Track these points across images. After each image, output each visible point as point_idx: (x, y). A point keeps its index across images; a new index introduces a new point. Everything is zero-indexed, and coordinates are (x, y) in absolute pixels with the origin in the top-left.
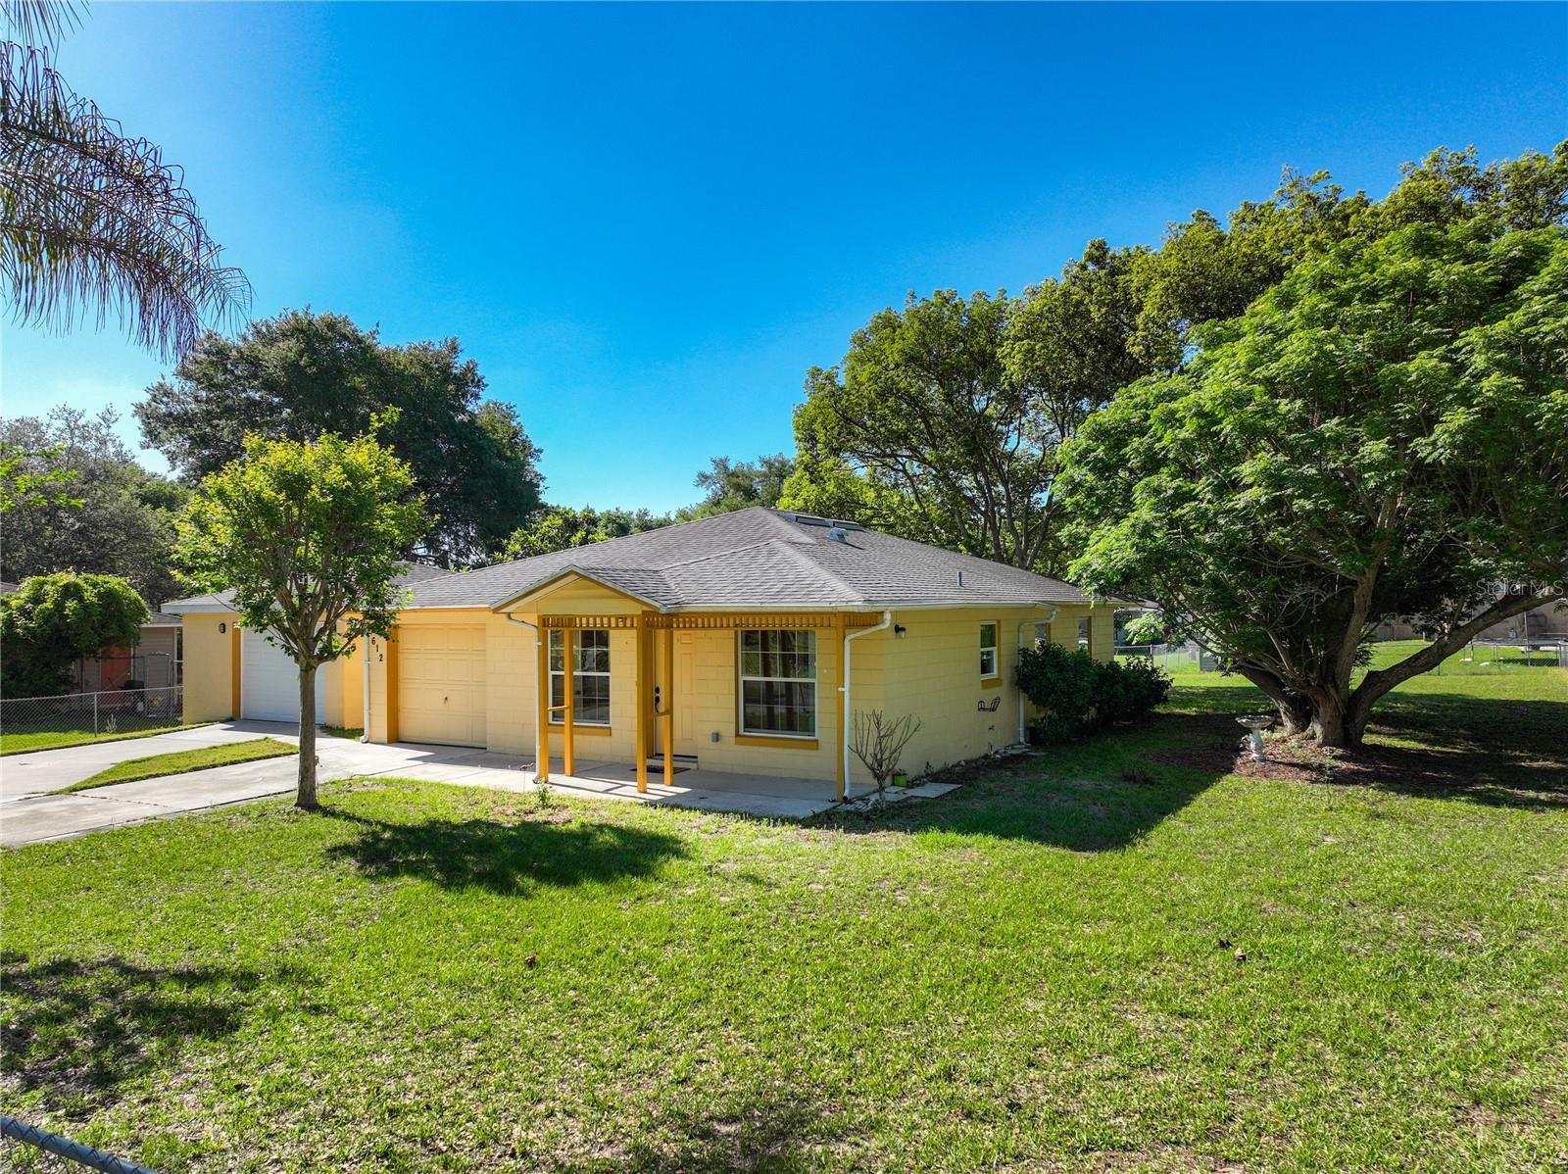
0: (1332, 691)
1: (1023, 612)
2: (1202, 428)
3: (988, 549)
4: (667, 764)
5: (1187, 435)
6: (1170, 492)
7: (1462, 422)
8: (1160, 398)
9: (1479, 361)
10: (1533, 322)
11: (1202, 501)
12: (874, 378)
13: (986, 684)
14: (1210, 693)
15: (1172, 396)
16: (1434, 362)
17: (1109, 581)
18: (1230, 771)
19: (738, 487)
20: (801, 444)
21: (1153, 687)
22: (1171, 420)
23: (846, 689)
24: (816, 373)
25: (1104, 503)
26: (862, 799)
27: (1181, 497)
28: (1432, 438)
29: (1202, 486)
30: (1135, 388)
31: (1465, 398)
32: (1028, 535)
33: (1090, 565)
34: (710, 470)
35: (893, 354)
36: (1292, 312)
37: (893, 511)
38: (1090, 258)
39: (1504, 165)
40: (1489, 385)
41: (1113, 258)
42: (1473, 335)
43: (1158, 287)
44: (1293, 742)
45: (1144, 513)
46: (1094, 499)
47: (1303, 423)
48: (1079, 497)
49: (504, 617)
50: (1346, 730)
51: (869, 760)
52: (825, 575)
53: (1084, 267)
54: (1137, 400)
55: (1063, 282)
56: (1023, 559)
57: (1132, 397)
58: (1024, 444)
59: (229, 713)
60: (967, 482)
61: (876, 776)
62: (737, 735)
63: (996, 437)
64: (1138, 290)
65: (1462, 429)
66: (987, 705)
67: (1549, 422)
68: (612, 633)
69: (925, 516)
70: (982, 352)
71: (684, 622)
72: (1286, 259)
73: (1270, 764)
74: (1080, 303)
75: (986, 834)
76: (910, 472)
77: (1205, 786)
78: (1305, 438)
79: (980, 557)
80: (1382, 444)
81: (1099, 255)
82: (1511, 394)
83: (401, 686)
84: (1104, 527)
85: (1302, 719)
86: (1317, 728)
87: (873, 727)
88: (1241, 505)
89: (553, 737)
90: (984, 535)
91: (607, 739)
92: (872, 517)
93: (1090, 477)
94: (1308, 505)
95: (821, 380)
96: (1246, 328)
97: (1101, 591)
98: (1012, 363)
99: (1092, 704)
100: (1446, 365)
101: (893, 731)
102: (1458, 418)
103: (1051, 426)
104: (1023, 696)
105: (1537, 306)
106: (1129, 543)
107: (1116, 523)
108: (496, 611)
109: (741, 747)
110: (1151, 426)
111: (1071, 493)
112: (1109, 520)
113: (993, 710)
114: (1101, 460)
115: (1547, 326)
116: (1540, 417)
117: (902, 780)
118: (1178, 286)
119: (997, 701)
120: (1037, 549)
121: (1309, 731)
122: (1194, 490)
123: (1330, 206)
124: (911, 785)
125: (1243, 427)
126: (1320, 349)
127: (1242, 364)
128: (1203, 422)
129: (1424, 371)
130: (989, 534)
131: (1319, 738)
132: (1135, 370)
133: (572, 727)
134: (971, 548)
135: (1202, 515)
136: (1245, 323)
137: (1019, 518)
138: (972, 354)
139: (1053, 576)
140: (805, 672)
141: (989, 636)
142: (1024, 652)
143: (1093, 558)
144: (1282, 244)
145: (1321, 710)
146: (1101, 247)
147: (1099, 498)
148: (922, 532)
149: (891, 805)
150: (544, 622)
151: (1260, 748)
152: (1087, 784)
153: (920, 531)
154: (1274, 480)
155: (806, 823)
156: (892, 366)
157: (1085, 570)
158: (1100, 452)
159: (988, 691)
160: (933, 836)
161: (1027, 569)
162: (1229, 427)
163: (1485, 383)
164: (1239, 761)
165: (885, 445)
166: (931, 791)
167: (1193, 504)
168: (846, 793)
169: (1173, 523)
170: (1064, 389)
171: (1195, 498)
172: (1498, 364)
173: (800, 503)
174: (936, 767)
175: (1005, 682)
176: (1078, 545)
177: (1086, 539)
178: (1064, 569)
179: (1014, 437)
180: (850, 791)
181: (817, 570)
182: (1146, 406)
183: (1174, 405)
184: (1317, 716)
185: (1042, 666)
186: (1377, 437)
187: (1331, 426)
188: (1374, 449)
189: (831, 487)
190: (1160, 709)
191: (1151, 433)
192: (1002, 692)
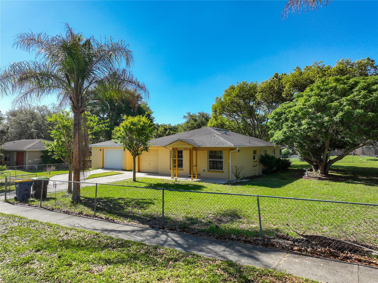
0: (322, 163)
1: (262, 148)
2: (296, 114)
3: (253, 135)
4: (196, 176)
5: (293, 115)
6: (290, 125)
7: (341, 114)
8: (288, 107)
9: (345, 103)
10: (354, 97)
11: (296, 127)
12: (230, 99)
13: (254, 162)
14: (301, 166)
15: (290, 107)
16: (337, 103)
17: (278, 142)
18: (301, 178)
19: (193, 119)
20: (213, 112)
21: (288, 164)
22: (290, 112)
23: (230, 161)
24: (217, 98)
25: (278, 127)
26: (233, 181)
27: (292, 126)
28: (336, 117)
29: (296, 124)
30: (283, 104)
31: (342, 110)
32: (261, 132)
33: (274, 139)
34: (186, 115)
35: (234, 94)
36: (312, 93)
37: (233, 126)
38: (275, 76)
39: (356, 62)
40: (346, 108)
41: (279, 76)
42: (344, 99)
43: (288, 84)
44: (315, 173)
45: (285, 129)
46: (275, 126)
47: (314, 113)
48: (273, 126)
49: (166, 148)
50: (325, 171)
51: (235, 174)
52: (226, 141)
53: (273, 78)
54: (284, 107)
55: (269, 81)
56: (261, 137)
57: (283, 106)
58: (261, 112)
59: (102, 167)
60: (248, 120)
61: (236, 176)
62: (208, 170)
63: (254, 111)
64: (284, 84)
65: (341, 116)
66: (255, 166)
67: (356, 115)
68: (184, 151)
69: (239, 127)
70: (252, 94)
71: (199, 149)
72: (313, 79)
73: (309, 177)
74: (272, 85)
75: (256, 186)
76: (236, 118)
77: (296, 180)
78: (314, 116)
79: (251, 136)
80: (328, 118)
81: (276, 76)
82: (350, 110)
83: (140, 161)
84: (278, 131)
85: (317, 169)
86: (319, 171)
87: (235, 168)
88: (303, 128)
89: (174, 171)
90: (252, 132)
91: (183, 171)
92: (228, 128)
93: (275, 122)
94: (315, 128)
95: (218, 99)
96: (304, 95)
97: (277, 144)
98: (259, 97)
99: (275, 166)
100: (339, 104)
101: (239, 169)
102: (340, 114)
103: (266, 108)
104: (261, 164)
105: (355, 94)
106: (282, 135)
107: (280, 131)
108: (164, 147)
109: (209, 173)
110: (286, 113)
111: (271, 125)
112: (278, 130)
113: (256, 166)
114: (277, 119)
115: (357, 97)
116: (354, 114)
117: (239, 178)
118: (292, 84)
119: (256, 165)
120: (263, 135)
121: (318, 171)
122: (294, 125)
123: (322, 68)
124: (241, 179)
125: (303, 114)
126: (317, 100)
127: (303, 102)
128: (296, 113)
129: (335, 105)
130: (253, 131)
131: (320, 173)
132: (284, 100)
133: (178, 169)
134: (249, 134)
135: (295, 130)
136: (304, 94)
137: (260, 128)
138: (250, 94)
139: (267, 140)
140: (221, 159)
141: (255, 152)
142: (262, 156)
143: (275, 137)
144: (313, 76)
145: (320, 167)
146: (277, 74)
147: (276, 126)
148: (239, 131)
149: (238, 182)
150: (173, 149)
151: (308, 174)
152: (274, 180)
153: (238, 131)
154: (309, 124)
155: (224, 184)
156: (233, 97)
157: (274, 140)
158: (276, 117)
159: (255, 163)
160: (247, 186)
161: (261, 139)
162: (300, 114)
163: (345, 108)
164: (304, 176)
165: (231, 113)
166: (245, 180)
167: (294, 128)
168: (230, 180)
169: (291, 131)
170: (269, 102)
171: (294, 127)
172: (348, 104)
173: (213, 125)
174: (245, 177)
175: (258, 162)
176: (272, 135)
177: (274, 134)
178: (269, 139)
179: (258, 111)
180: (231, 179)
181: (224, 140)
182: (285, 108)
183: (290, 109)
184: (319, 168)
185: (265, 158)
186: (327, 116)
187: (319, 114)
188: (326, 119)
189: (219, 121)
190: (290, 168)
191: (286, 114)
192: (257, 163)
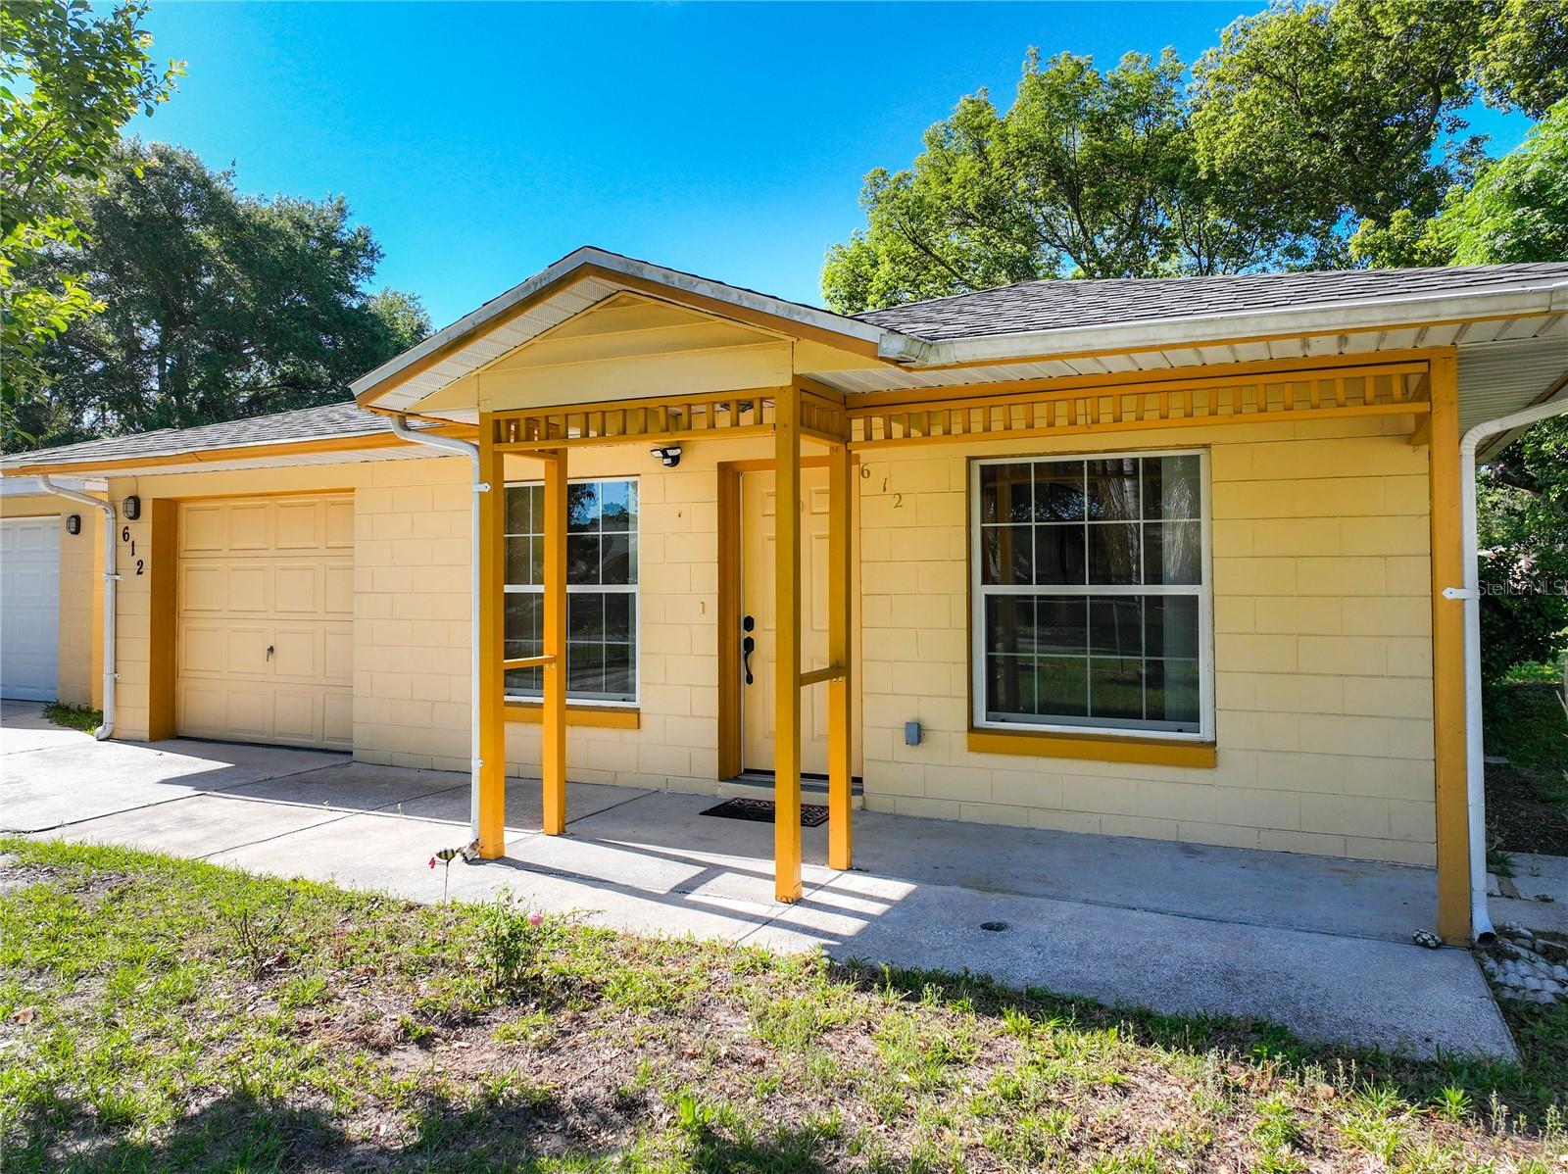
62: (972, 728)
83: (184, 625)
89: (516, 733)
91: (630, 735)
133: (564, 709)
